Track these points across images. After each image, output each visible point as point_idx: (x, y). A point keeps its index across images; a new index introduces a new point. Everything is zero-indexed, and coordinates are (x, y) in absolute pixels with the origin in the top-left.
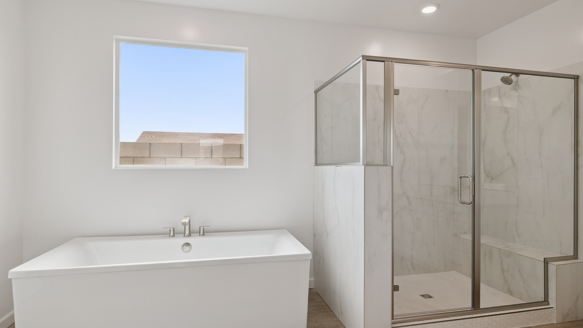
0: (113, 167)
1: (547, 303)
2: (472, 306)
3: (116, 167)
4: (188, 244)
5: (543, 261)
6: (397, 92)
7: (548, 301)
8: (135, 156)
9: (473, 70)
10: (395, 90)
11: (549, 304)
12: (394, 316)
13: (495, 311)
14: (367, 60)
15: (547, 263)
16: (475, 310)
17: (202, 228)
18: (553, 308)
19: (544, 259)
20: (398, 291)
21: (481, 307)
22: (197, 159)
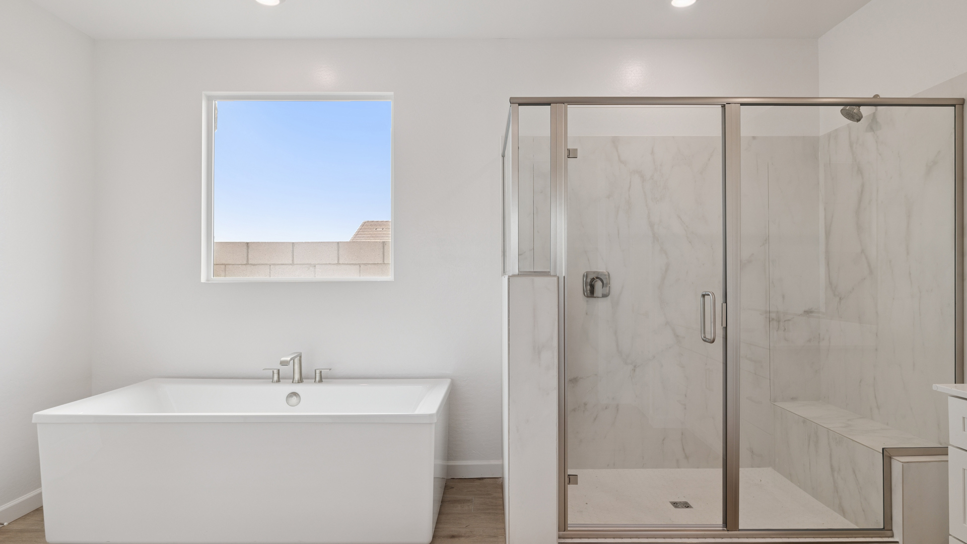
0: (203, 279)
1: (889, 533)
2: (723, 523)
3: (208, 280)
4: (294, 394)
5: (882, 452)
6: (571, 154)
7: (892, 530)
8: (272, 263)
9: (723, 106)
10: (569, 150)
11: (892, 536)
12: (569, 526)
13: (771, 538)
14: (520, 104)
15: (890, 458)
16: (728, 531)
17: (318, 372)
18: (897, 542)
19: (883, 449)
20: (577, 484)
21: (740, 528)
22: (362, 266)
